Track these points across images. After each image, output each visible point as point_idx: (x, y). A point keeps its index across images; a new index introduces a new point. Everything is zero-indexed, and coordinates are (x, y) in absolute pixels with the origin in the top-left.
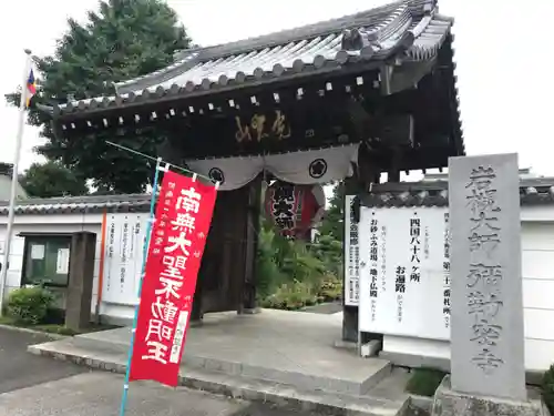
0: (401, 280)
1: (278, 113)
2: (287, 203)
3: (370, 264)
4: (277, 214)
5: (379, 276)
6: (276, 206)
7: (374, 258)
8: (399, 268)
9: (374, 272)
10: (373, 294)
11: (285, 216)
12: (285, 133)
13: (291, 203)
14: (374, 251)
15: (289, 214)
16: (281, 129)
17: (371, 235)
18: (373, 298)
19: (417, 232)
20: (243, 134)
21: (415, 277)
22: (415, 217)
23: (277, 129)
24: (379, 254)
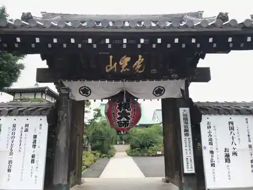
0: (228, 156)
1: (140, 56)
2: (127, 112)
3: (209, 148)
4: (120, 118)
5: (215, 154)
6: (119, 113)
7: (211, 144)
8: (226, 149)
9: (212, 152)
10: (213, 165)
11: (126, 120)
12: (140, 69)
13: (129, 112)
14: (211, 140)
15: (128, 119)
16: (139, 67)
17: (208, 130)
18: (213, 167)
19: (233, 129)
20: (111, 67)
21: (235, 154)
22: (231, 120)
23: (136, 66)
24: (214, 142)
